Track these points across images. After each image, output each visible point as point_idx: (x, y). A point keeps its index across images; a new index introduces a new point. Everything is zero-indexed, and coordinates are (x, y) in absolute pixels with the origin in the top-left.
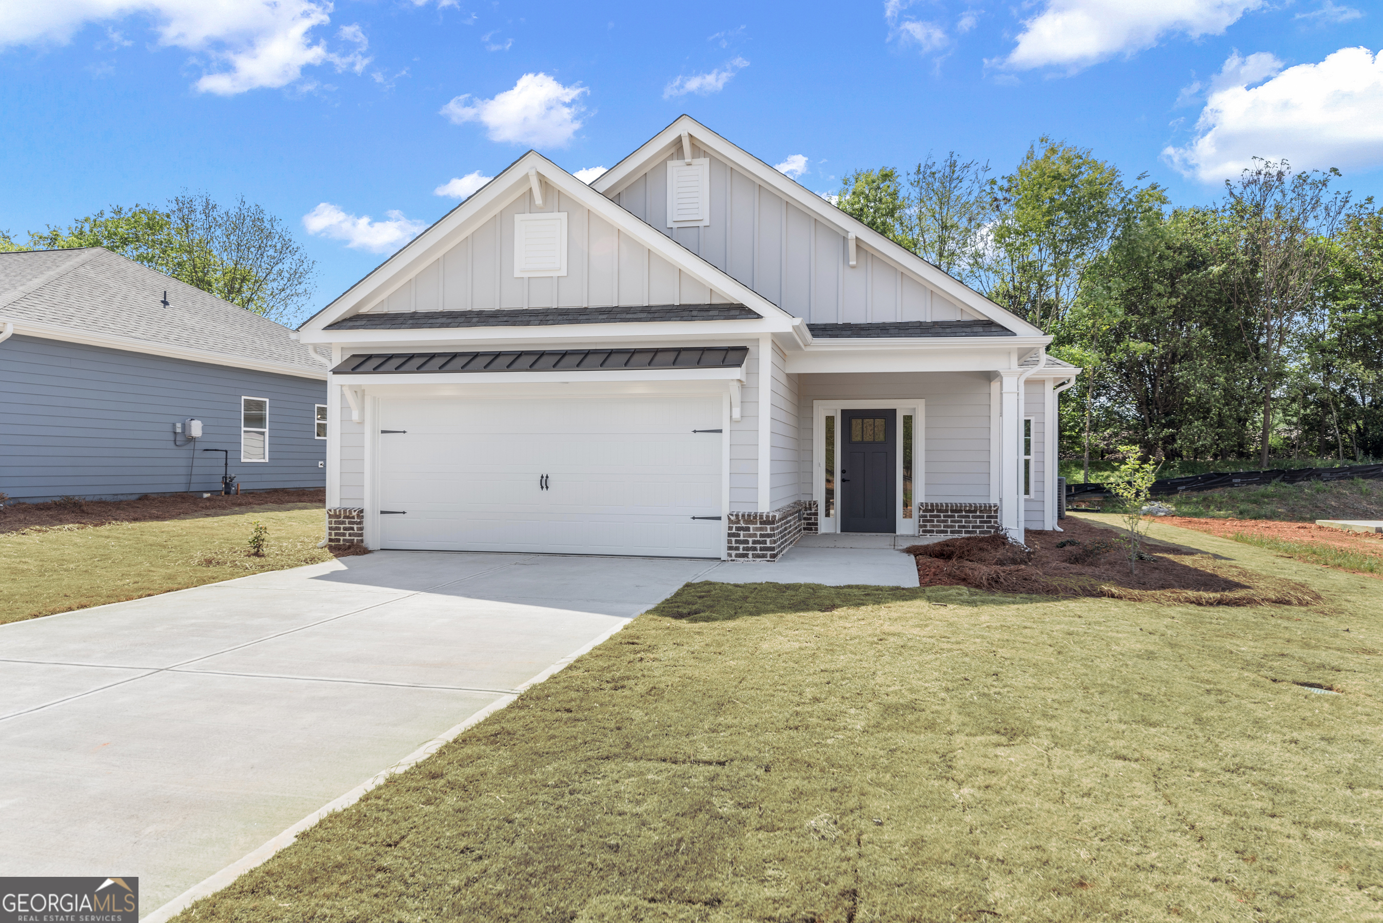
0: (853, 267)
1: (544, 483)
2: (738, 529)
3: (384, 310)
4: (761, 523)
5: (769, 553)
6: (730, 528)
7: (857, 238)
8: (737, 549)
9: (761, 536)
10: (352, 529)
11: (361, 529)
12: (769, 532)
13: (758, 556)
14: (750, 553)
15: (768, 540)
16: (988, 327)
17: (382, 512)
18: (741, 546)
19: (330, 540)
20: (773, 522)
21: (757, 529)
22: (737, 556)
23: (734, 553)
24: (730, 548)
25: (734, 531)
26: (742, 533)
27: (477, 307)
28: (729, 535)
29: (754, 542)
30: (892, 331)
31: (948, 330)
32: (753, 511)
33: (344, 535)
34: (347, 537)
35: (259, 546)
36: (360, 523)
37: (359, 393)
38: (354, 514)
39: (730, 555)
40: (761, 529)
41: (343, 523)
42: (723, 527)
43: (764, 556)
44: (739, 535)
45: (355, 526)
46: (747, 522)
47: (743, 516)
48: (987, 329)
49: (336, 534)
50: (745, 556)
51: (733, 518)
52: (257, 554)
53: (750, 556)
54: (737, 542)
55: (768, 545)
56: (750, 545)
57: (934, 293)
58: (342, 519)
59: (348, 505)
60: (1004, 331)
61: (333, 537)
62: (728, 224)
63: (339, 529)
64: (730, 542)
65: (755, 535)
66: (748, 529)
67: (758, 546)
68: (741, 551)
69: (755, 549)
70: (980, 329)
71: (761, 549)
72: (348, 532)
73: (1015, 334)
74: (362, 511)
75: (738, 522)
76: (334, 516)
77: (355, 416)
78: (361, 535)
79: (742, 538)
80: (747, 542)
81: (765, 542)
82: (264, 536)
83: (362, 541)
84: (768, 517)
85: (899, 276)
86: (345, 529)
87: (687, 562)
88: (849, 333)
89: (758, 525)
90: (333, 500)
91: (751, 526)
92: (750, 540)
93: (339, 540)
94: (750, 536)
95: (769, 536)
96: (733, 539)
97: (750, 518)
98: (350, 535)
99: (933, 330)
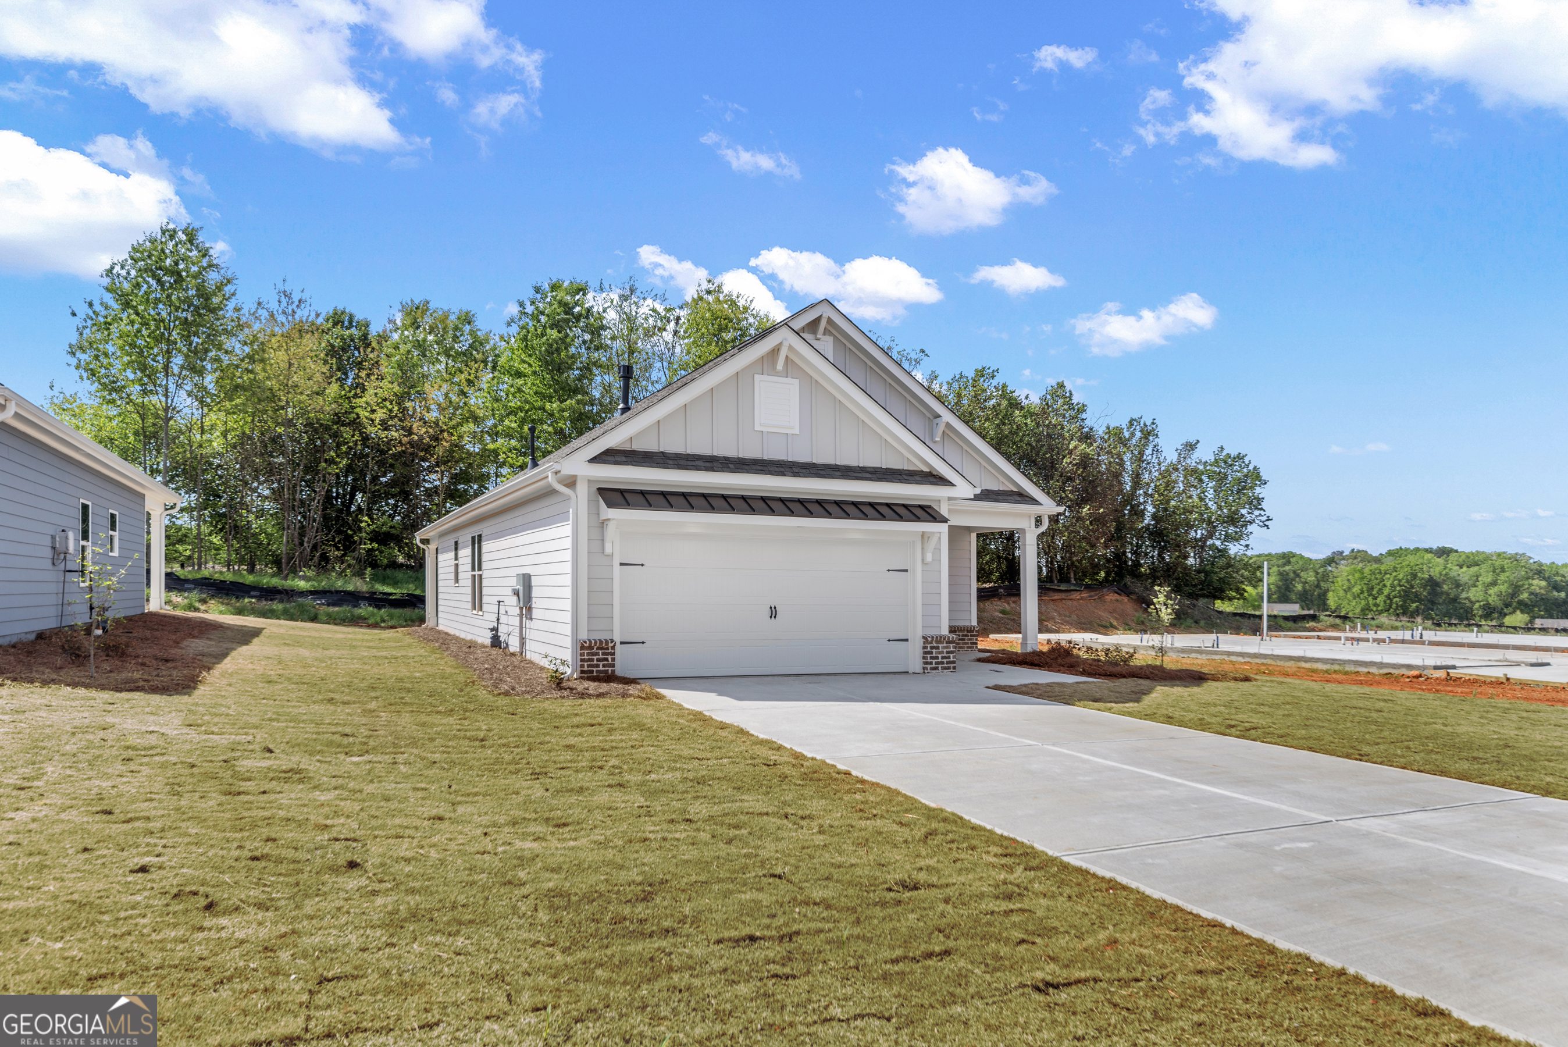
1: (773, 613)
2: (930, 648)
3: (634, 447)
4: (945, 643)
5: (951, 665)
6: (925, 647)
8: (931, 663)
9: (948, 652)
10: (607, 660)
11: (613, 660)
12: (951, 649)
13: (945, 668)
14: (940, 666)
15: (951, 655)
16: (1023, 497)
17: (627, 643)
18: (933, 661)
19: (582, 672)
20: (954, 642)
21: (944, 648)
22: (931, 669)
23: (929, 666)
24: (926, 663)
25: (928, 649)
26: (933, 651)
27: (720, 454)
28: (924, 653)
29: (943, 658)
32: (939, 634)
33: (598, 666)
34: (601, 668)
36: (613, 654)
38: (608, 645)
39: (926, 669)
40: (947, 647)
41: (597, 654)
42: (919, 647)
43: (949, 668)
44: (931, 653)
45: (609, 657)
46: (935, 642)
47: (935, 638)
49: (589, 666)
50: (936, 668)
51: (927, 639)
53: (940, 669)
54: (930, 658)
55: (951, 659)
56: (940, 660)
58: (595, 650)
59: (603, 636)
61: (586, 669)
63: (592, 660)
64: (925, 658)
65: (943, 652)
66: (937, 648)
67: (945, 660)
68: (933, 665)
69: (943, 663)
70: (1020, 498)
71: (948, 663)
72: (601, 663)
73: (1037, 502)
74: (614, 642)
75: (930, 643)
76: (586, 647)
78: (613, 665)
79: (933, 655)
80: (937, 658)
81: (948, 657)
83: (613, 671)
84: (949, 637)
85: (964, 453)
86: (599, 660)
89: (944, 645)
90: (583, 632)
91: (940, 646)
92: (939, 656)
93: (592, 672)
94: (940, 653)
95: (952, 652)
96: (928, 656)
97: (940, 639)
98: (604, 666)
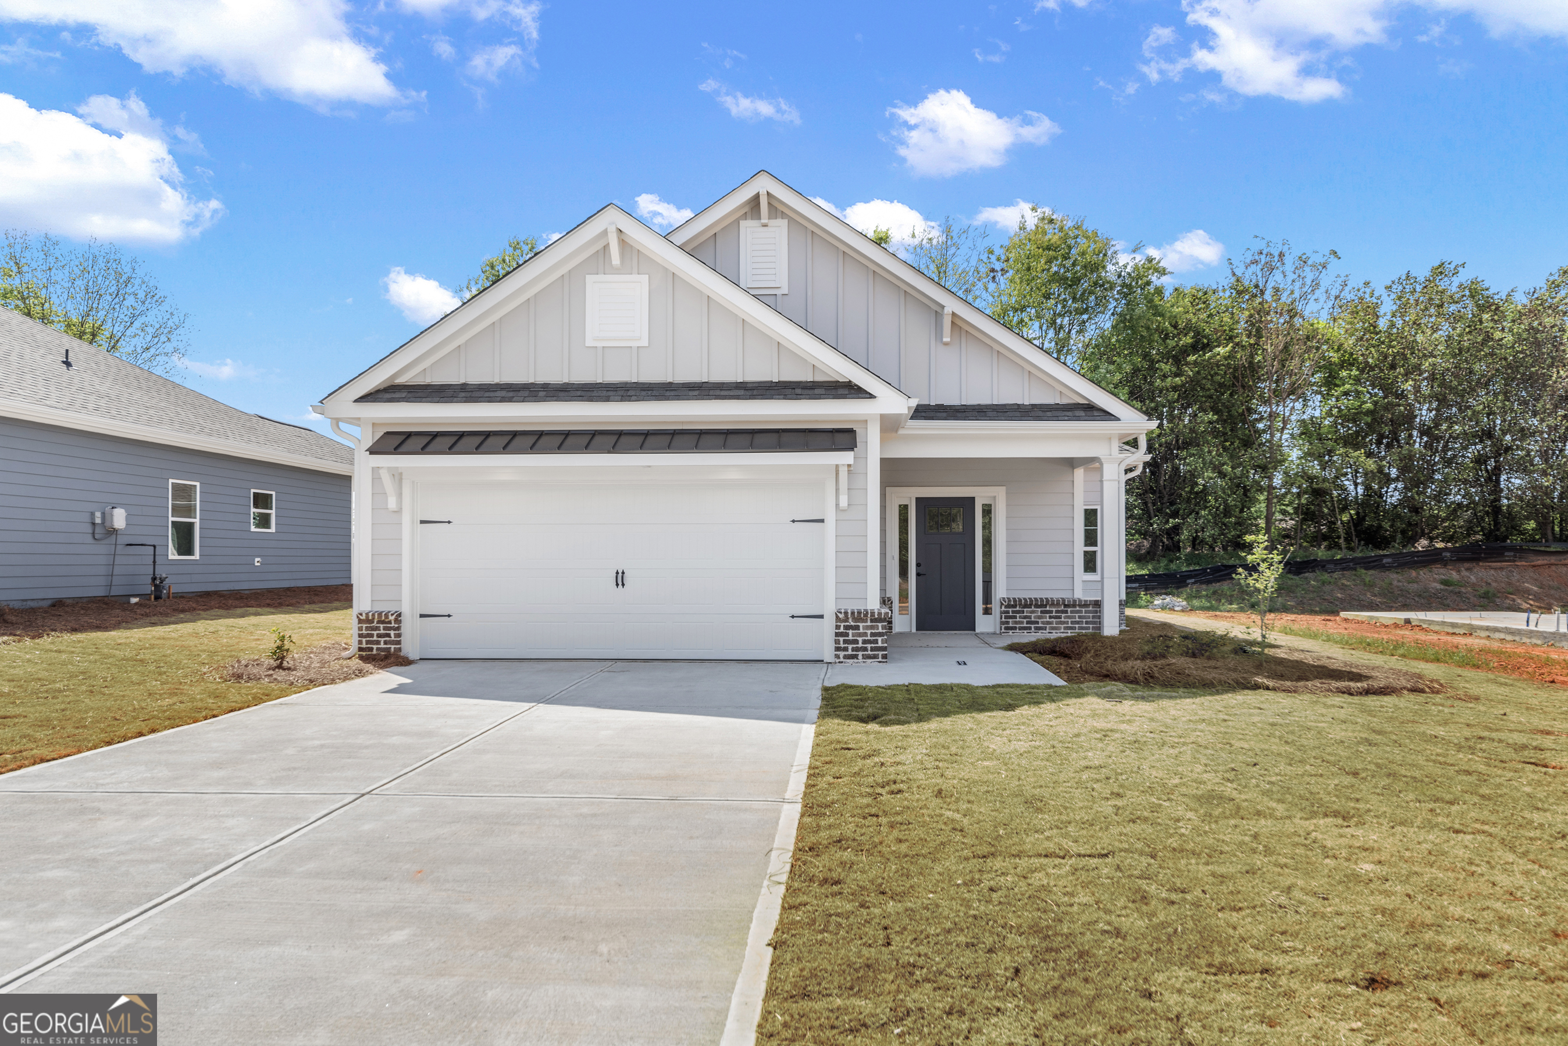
0: (946, 344)
1: (620, 579)
2: (847, 628)
3: (428, 380)
4: (872, 621)
5: (880, 653)
6: (838, 627)
7: (954, 314)
8: (846, 649)
9: (872, 635)
10: (389, 635)
11: (399, 635)
12: (880, 630)
13: (869, 657)
14: (860, 653)
15: (880, 639)
16: (1090, 411)
17: (422, 616)
18: (850, 647)
19: (360, 649)
20: (884, 620)
21: (867, 628)
22: (846, 657)
23: (842, 654)
24: (838, 649)
25: (842, 630)
26: (850, 632)
27: (541, 379)
28: (837, 635)
29: (864, 642)
30: (990, 414)
31: (1049, 414)
32: (862, 608)
33: (378, 643)
34: (382, 646)
35: (283, 658)
36: (398, 628)
37: (398, 477)
38: (392, 618)
39: (838, 657)
40: (872, 627)
41: (377, 628)
42: (828, 626)
43: (875, 657)
44: (847, 635)
45: (392, 633)
46: (855, 620)
47: (853, 613)
48: (1089, 413)
49: (367, 642)
50: (855, 657)
51: (841, 616)
52: (280, 667)
53: (860, 657)
54: (845, 642)
55: (880, 644)
56: (860, 645)
57: (1032, 373)
58: (375, 624)
59: (384, 608)
60: (1107, 416)
61: (364, 645)
62: (809, 294)
63: (372, 636)
64: (837, 642)
65: (865, 634)
66: (857, 628)
67: (869, 646)
68: (850, 652)
69: (865, 649)
70: (1082, 413)
71: (872, 649)
72: (382, 640)
73: (1118, 419)
74: (400, 615)
75: (846, 620)
76: (365, 620)
77: (392, 503)
78: (399, 643)
79: (850, 637)
80: (856, 642)
81: (876, 642)
82: (288, 645)
83: (400, 649)
84: (880, 614)
85: (995, 355)
86: (379, 636)
87: (788, 665)
88: (945, 415)
89: (869, 624)
90: (363, 601)
91: (861, 625)
92: (860, 639)
93: (371, 649)
94: (860, 635)
95: (880, 634)
96: (841, 639)
97: (860, 616)
98: (385, 643)
99: (1032, 414)
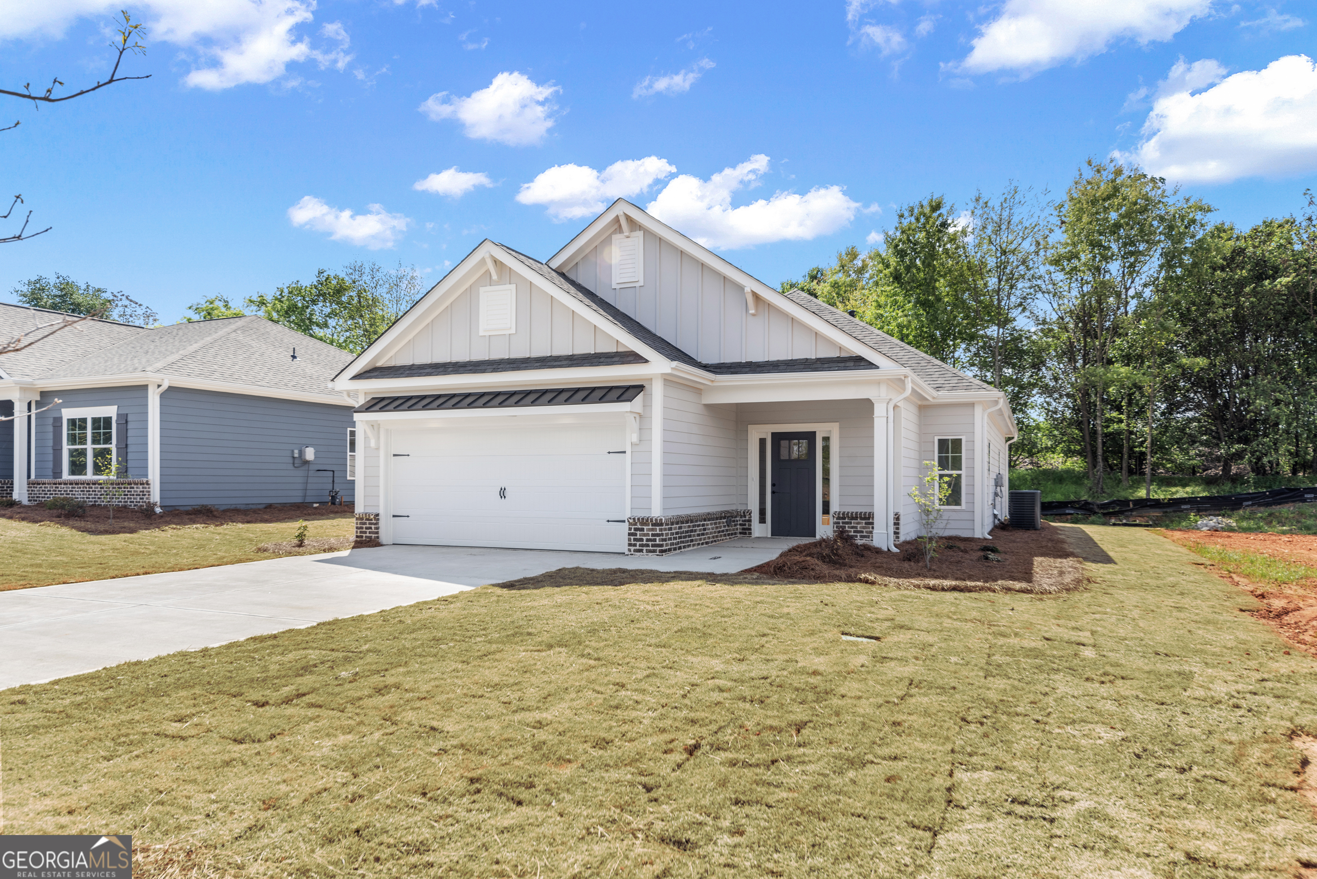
0: (753, 315)
1: (503, 493)
2: (636, 529)
3: (392, 363)
4: (652, 525)
5: (658, 549)
6: (630, 529)
7: (753, 292)
8: (635, 545)
9: (653, 535)
10: (371, 528)
11: (377, 528)
12: (658, 532)
13: (650, 551)
14: (645, 548)
15: (658, 538)
17: (394, 516)
18: (638, 543)
19: (357, 537)
20: (662, 524)
21: (649, 530)
22: (635, 551)
23: (632, 548)
24: (630, 545)
25: (633, 531)
26: (638, 533)
27: (455, 359)
28: (630, 534)
29: (648, 540)
31: (826, 365)
32: (647, 516)
33: (365, 533)
34: (368, 535)
35: (302, 541)
36: (377, 524)
37: (374, 426)
38: (372, 517)
39: (630, 550)
40: (652, 530)
41: (366, 524)
42: (624, 528)
43: (654, 551)
44: (636, 535)
45: (373, 526)
46: (642, 524)
47: (640, 519)
48: (857, 364)
49: (360, 532)
50: (641, 551)
51: (632, 521)
52: (299, 545)
53: (644, 551)
54: (635, 540)
55: (658, 542)
56: (645, 542)
57: (818, 334)
58: (364, 521)
59: (369, 510)
60: (871, 365)
61: (358, 534)
62: (658, 284)
63: (362, 528)
64: (629, 540)
65: (648, 535)
66: (643, 530)
67: (650, 543)
68: (638, 547)
69: (648, 545)
70: (852, 364)
71: (653, 546)
72: (368, 531)
73: (877, 367)
74: (378, 515)
75: (636, 524)
76: (360, 518)
77: (373, 443)
78: (377, 533)
79: (638, 537)
80: (642, 540)
81: (655, 540)
82: (305, 533)
83: (378, 537)
84: (656, 520)
85: (790, 321)
86: (367, 528)
88: (749, 369)
89: (650, 527)
90: (360, 509)
91: (645, 528)
92: (645, 538)
93: (362, 537)
94: (645, 535)
95: (658, 535)
96: (632, 538)
97: (644, 521)
98: (370, 533)
